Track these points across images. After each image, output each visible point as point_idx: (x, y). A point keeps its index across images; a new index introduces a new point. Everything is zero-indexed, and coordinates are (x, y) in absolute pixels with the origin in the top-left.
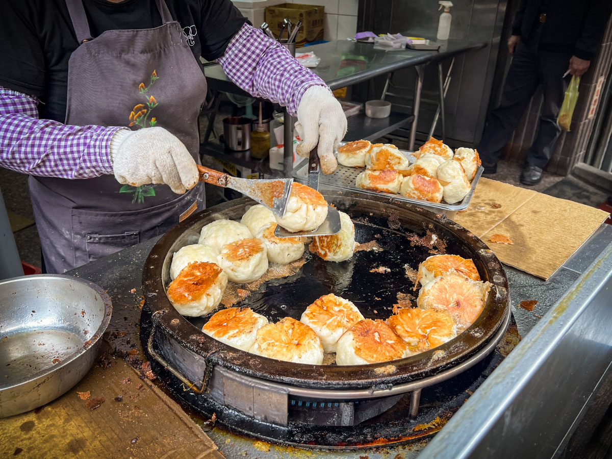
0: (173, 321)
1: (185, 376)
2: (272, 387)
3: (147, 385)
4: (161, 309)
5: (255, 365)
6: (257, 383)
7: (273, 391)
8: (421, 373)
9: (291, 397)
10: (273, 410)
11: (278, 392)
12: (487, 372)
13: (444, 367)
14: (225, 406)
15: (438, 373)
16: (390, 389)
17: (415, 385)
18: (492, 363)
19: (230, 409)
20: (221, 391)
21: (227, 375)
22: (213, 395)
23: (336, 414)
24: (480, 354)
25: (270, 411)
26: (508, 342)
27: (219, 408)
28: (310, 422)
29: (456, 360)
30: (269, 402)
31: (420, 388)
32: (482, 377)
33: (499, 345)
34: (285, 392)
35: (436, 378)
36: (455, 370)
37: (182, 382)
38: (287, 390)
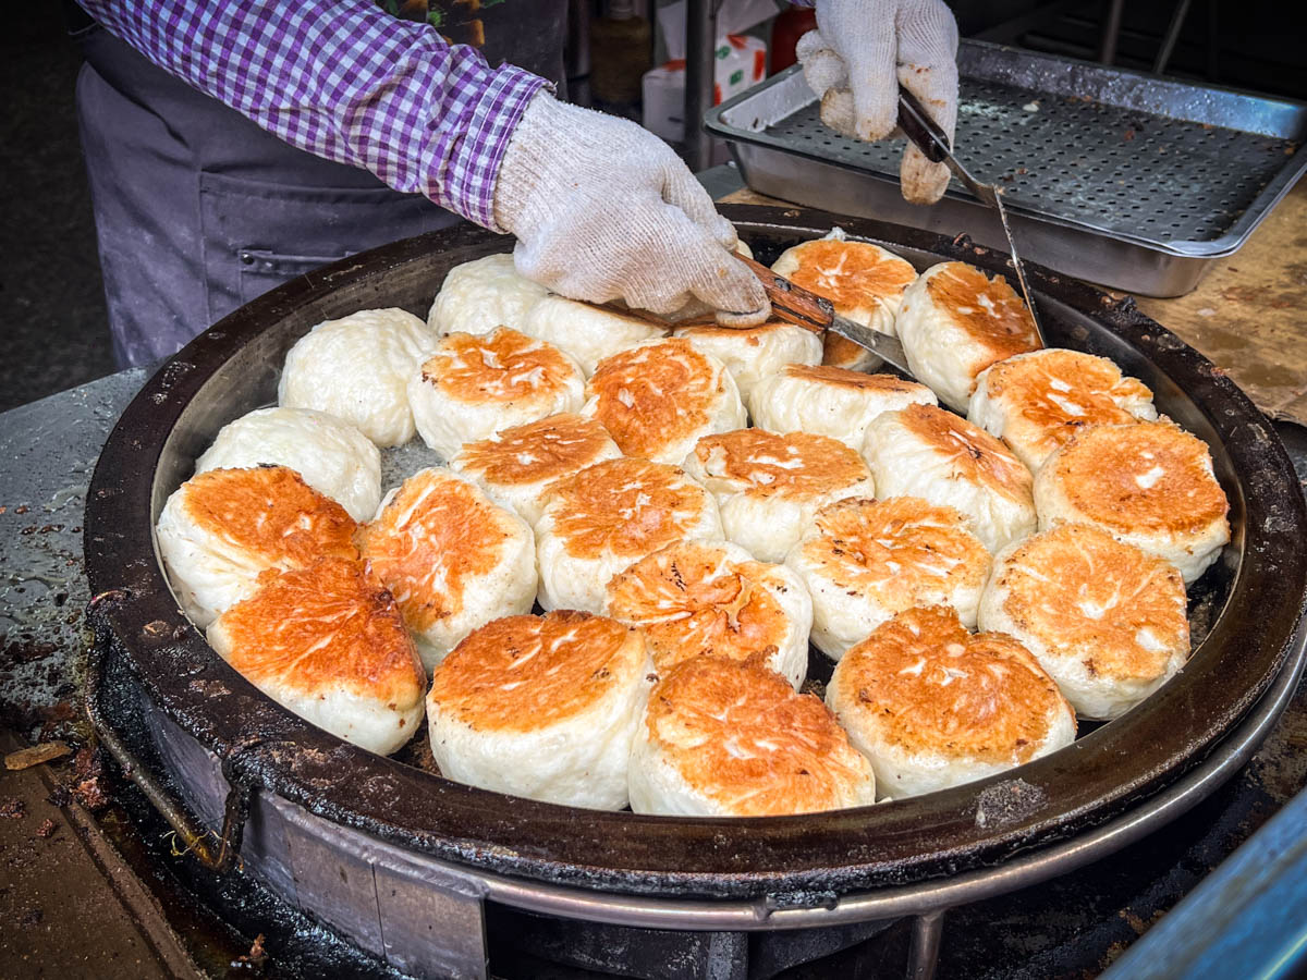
0: (148, 627)
1: (180, 808)
2: (433, 873)
3: (74, 824)
4: (119, 585)
5: (376, 800)
6: (385, 856)
7: (434, 888)
8: (944, 861)
9: (494, 911)
10: (438, 945)
11: (451, 891)
12: (1204, 850)
13: (1030, 842)
14: (303, 913)
15: (1010, 859)
16: (832, 905)
17: (922, 899)
18: (1227, 821)
19: (315, 924)
20: (287, 868)
21: (297, 818)
22: (266, 876)
23: (698, 943)
24: (1170, 797)
25: (432, 948)
26: (1294, 746)
27: (283, 916)
28: (615, 958)
29: (1079, 820)
30: (427, 918)
31: (940, 907)
32: (1185, 867)
33: (1262, 756)
34: (471, 894)
35: (999, 876)
36: (1072, 851)
37: (169, 827)
38: (479, 887)
